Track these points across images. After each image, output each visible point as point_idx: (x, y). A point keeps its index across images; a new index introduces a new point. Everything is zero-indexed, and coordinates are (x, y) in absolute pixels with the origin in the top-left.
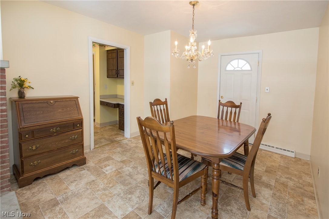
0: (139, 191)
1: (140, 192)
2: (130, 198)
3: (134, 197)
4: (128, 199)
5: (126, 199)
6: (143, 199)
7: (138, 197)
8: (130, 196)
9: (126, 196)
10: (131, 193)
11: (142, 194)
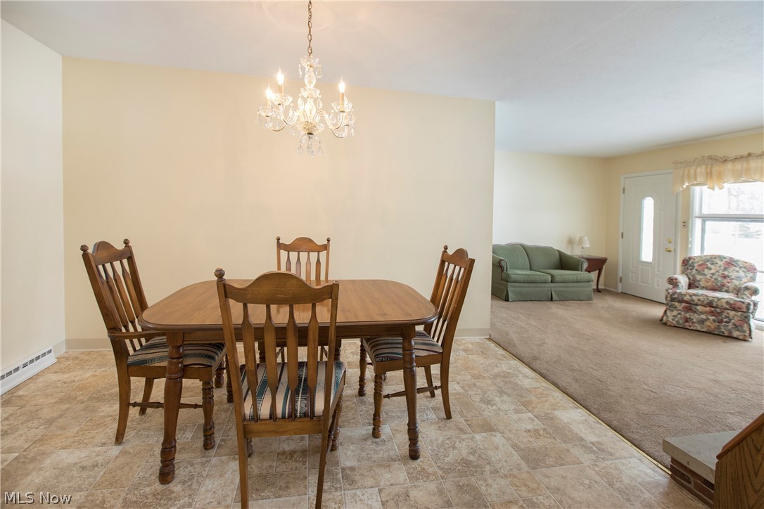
0: (447, 459)
1: (445, 456)
2: (471, 453)
3: (464, 452)
4: (477, 455)
5: (480, 456)
6: (448, 442)
7: (454, 448)
8: (471, 458)
9: (480, 463)
10: (467, 463)
11: (443, 450)
